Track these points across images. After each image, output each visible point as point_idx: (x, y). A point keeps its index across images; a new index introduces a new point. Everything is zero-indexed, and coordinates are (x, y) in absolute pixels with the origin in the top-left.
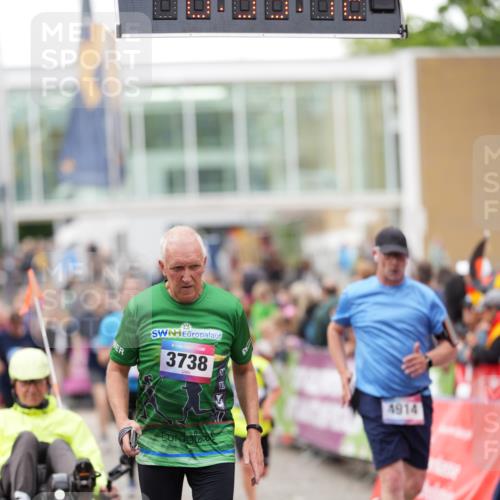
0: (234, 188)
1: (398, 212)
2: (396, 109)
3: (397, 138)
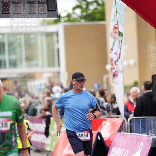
0: (5, 67)
1: (59, 73)
2: (58, 41)
3: (58, 50)
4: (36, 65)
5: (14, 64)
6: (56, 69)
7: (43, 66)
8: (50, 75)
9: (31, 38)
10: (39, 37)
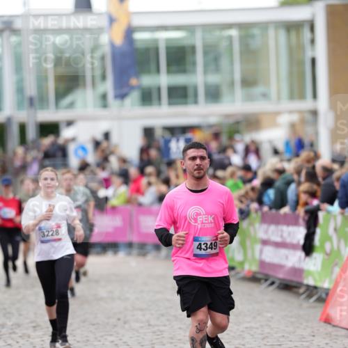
0: (196, 102)
1: (315, 113)
2: (313, 41)
3: (313, 61)
4: (265, 96)
5: (214, 94)
6: (307, 104)
7: (279, 98)
8: (295, 118)
9: (253, 36)
10: (271, 32)
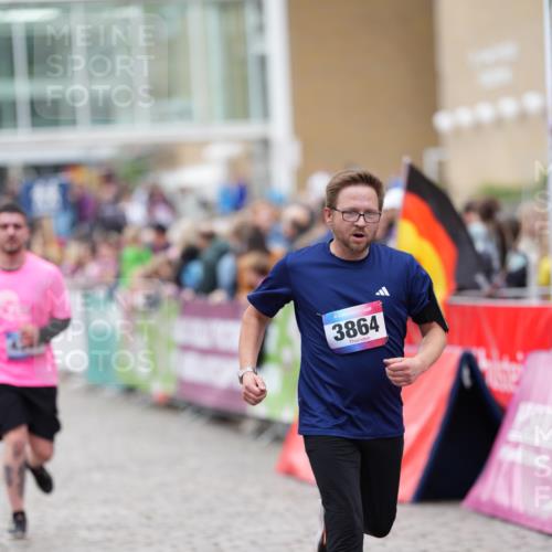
0: (73, 122)
1: (265, 143)
3: (263, 61)
